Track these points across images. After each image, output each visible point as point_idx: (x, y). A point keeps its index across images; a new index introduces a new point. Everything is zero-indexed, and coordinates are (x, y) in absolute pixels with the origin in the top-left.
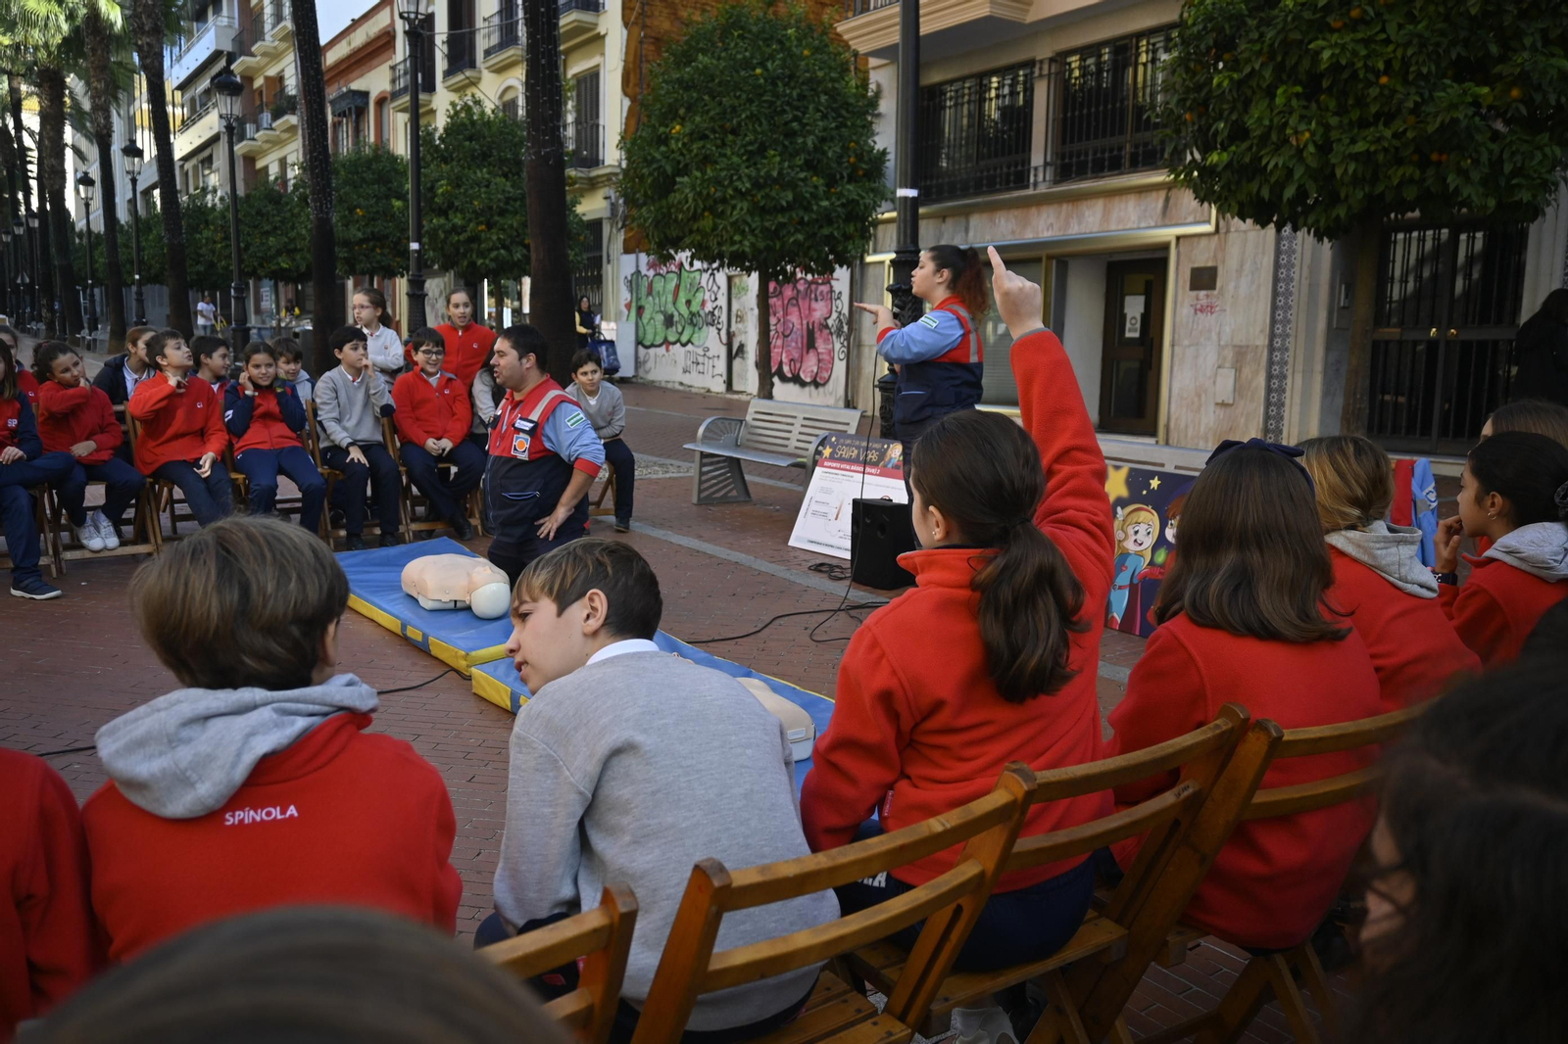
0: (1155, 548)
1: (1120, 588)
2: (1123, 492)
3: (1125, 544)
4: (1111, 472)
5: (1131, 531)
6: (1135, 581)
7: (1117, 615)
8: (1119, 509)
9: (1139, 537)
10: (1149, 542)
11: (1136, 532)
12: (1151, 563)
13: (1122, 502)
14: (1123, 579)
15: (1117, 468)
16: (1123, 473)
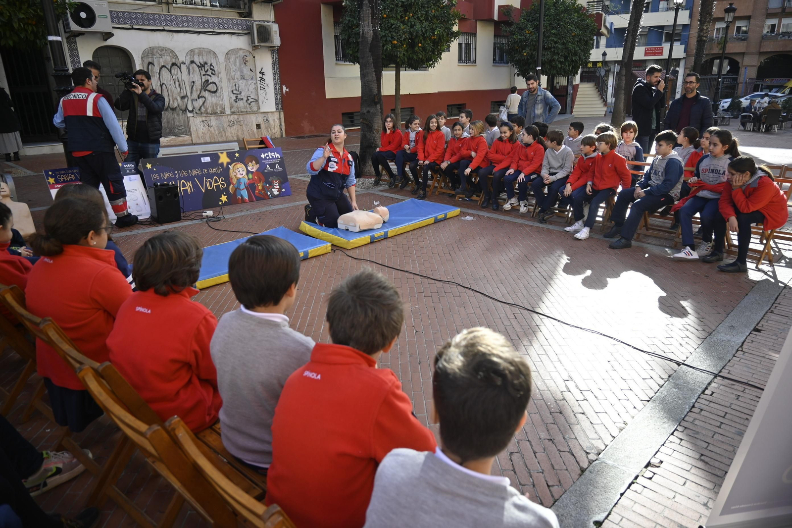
0: (247, 174)
1: (243, 189)
2: (228, 160)
3: (237, 176)
4: (220, 154)
5: (237, 172)
6: (246, 186)
7: (246, 197)
8: (229, 166)
9: (241, 172)
10: (245, 173)
11: (239, 171)
12: (249, 179)
13: (228, 164)
14: (242, 187)
15: (222, 153)
16: (225, 154)
